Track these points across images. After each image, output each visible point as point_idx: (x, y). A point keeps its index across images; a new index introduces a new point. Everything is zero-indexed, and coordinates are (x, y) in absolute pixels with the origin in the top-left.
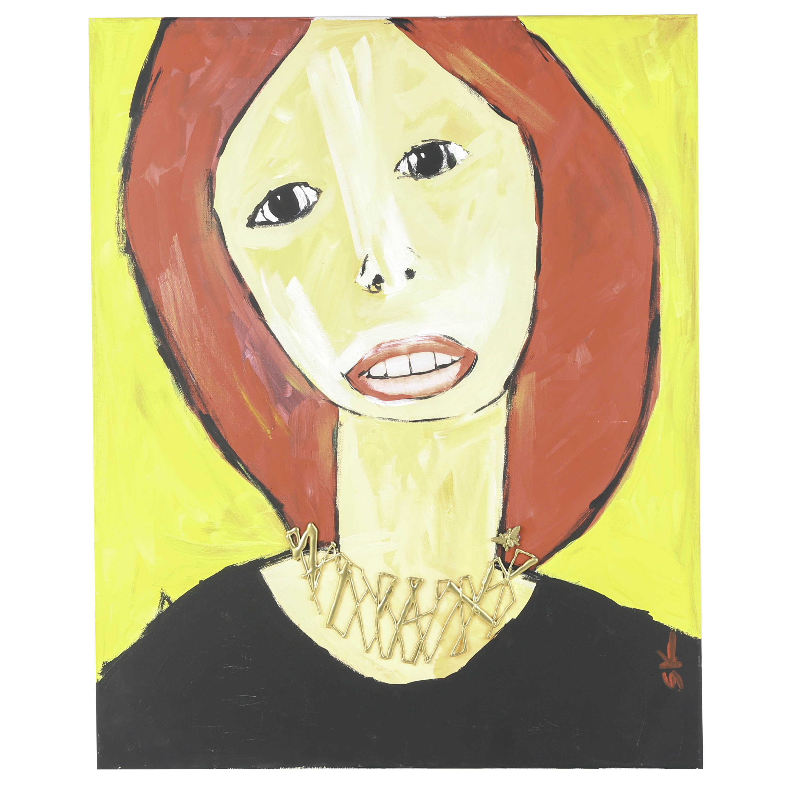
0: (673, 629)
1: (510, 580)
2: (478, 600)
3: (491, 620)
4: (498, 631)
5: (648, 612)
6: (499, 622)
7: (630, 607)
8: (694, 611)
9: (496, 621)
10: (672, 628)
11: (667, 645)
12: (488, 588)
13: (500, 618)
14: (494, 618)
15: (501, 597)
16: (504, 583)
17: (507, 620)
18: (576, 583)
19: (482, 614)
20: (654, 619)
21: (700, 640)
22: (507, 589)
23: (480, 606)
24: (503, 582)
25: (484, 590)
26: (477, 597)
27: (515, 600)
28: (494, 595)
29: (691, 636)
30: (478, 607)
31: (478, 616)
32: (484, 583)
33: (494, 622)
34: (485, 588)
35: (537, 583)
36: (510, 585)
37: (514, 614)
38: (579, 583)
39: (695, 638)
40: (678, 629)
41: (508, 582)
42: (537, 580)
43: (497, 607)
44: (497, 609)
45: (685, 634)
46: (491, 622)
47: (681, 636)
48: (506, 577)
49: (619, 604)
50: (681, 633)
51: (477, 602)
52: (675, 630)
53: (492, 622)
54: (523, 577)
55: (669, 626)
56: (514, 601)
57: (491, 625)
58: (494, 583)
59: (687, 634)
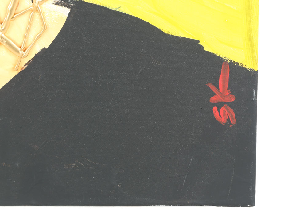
0: (226, 60)
1: (40, 5)
2: (3, 28)
3: (19, 49)
4: (28, 62)
5: (198, 41)
6: (28, 52)
7: (178, 36)
8: (250, 40)
9: (25, 51)
10: (224, 59)
11: (219, 77)
12: (15, 15)
13: (29, 48)
14: (22, 47)
15: (30, 24)
16: (32, 9)
17: (37, 49)
18: (116, 9)
19: (8, 43)
20: (205, 49)
21: (256, 73)
22: (37, 16)
23: (6, 34)
24: (32, 7)
25: (9, 16)
26: (2, 24)
27: (47, 28)
28: (21, 23)
29: (246, 67)
30: (3, 35)
31: (4, 46)
32: (9, 9)
33: (22, 52)
34: (11, 14)
35: (72, 8)
36: (39, 11)
37: (46, 42)
38: (119, 9)
39: (251, 69)
40: (231, 60)
41: (38, 7)
42: (71, 6)
43: (25, 35)
44: (25, 38)
45: (240, 65)
46: (18, 52)
47: (235, 68)
48: (35, 2)
49: (166, 32)
50: (235, 64)
51: (2, 30)
52: (229, 61)
53: (20, 52)
54: (55, 2)
55: (222, 57)
56: (45, 28)
57: (18, 54)
58: (21, 8)
59: (242, 66)
